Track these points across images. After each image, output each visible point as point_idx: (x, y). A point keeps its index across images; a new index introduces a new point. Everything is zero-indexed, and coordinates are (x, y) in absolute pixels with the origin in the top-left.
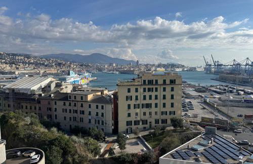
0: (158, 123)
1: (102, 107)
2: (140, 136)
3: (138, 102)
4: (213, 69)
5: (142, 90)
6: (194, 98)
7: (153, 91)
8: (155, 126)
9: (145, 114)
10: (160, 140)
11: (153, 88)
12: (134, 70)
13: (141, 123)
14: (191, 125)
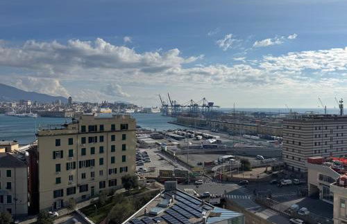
0: (104, 187)
1: (9, 174)
2: (77, 209)
3: (73, 159)
4: (170, 111)
5: (79, 141)
6: (150, 147)
7: (96, 141)
8: (100, 192)
9: (84, 176)
10: (107, 211)
11: (96, 137)
12: (64, 112)
13: (77, 191)
14: (148, 182)
